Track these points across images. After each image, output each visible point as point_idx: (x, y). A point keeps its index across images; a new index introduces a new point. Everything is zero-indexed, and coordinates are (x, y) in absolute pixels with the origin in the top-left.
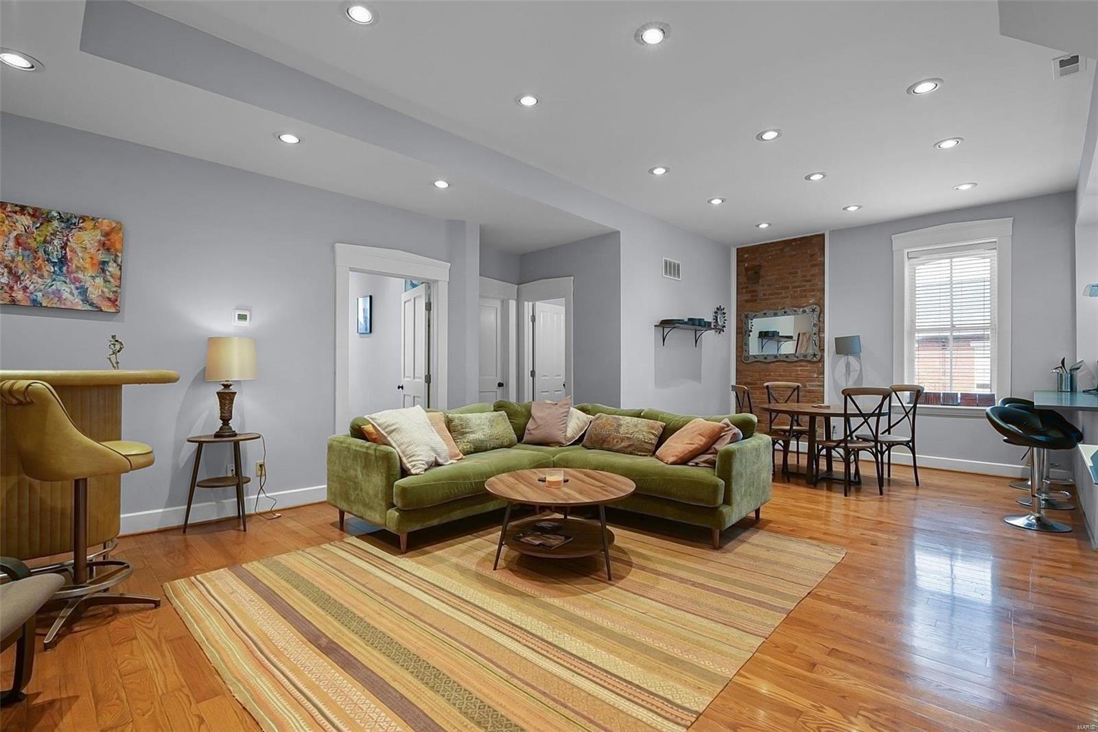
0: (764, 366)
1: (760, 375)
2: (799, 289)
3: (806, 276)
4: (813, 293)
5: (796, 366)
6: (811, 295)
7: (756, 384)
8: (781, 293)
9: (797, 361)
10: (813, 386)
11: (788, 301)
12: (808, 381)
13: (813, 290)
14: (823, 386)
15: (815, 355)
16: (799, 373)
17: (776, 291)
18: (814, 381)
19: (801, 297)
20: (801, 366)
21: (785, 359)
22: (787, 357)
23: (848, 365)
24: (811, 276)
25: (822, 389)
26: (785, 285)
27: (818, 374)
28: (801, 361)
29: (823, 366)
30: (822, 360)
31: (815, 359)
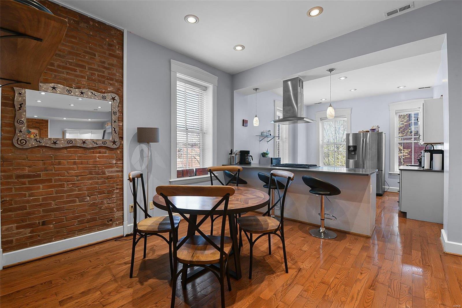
0: (50, 153)
1: (44, 164)
2: (97, 73)
3: (104, 62)
4: (111, 82)
5: (93, 153)
6: (109, 83)
7: (39, 176)
8: (75, 71)
9: (95, 148)
10: (112, 172)
11: (84, 81)
12: (106, 168)
13: (112, 79)
14: (122, 171)
15: (114, 142)
16: (98, 159)
17: (68, 65)
18: (111, 167)
19: (100, 81)
20: (100, 153)
21: (83, 145)
22: (84, 142)
23: (142, 151)
24: (109, 64)
25: (120, 174)
26: (81, 63)
27: (117, 160)
28: (100, 147)
29: (122, 152)
30: (121, 147)
31: (115, 146)
